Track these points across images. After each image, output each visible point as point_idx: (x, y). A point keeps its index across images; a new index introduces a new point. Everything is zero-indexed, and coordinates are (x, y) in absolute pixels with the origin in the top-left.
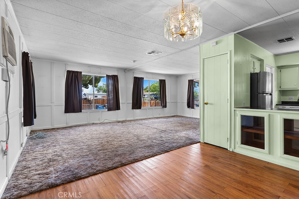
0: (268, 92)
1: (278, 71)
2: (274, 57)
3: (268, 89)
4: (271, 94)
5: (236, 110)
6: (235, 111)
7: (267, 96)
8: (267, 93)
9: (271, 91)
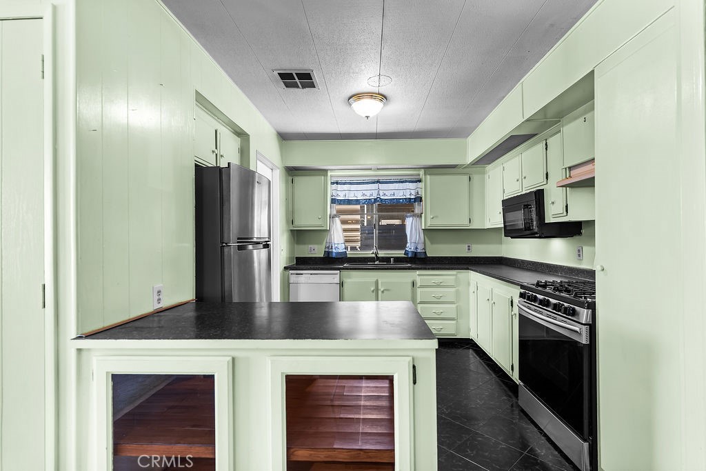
0: (260, 238)
1: (287, 182)
2: (279, 141)
3: (259, 229)
4: (267, 246)
5: (89, 350)
6: (84, 354)
7: (255, 251)
8: (258, 243)
9: (266, 235)
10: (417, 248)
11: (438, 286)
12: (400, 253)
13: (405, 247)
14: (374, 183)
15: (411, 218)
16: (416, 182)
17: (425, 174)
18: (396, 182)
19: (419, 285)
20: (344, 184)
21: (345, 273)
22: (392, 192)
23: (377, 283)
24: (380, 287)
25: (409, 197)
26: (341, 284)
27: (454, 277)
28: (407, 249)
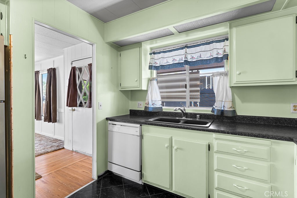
10: (224, 106)
11: (241, 155)
12: (207, 110)
13: (214, 104)
14: (182, 48)
15: (218, 77)
16: (223, 41)
17: (231, 28)
18: (203, 44)
19: (215, 149)
20: (159, 53)
21: (145, 127)
22: (198, 54)
23: (171, 139)
24: (173, 145)
25: (216, 56)
26: (141, 137)
27: (266, 148)
28: (214, 107)
